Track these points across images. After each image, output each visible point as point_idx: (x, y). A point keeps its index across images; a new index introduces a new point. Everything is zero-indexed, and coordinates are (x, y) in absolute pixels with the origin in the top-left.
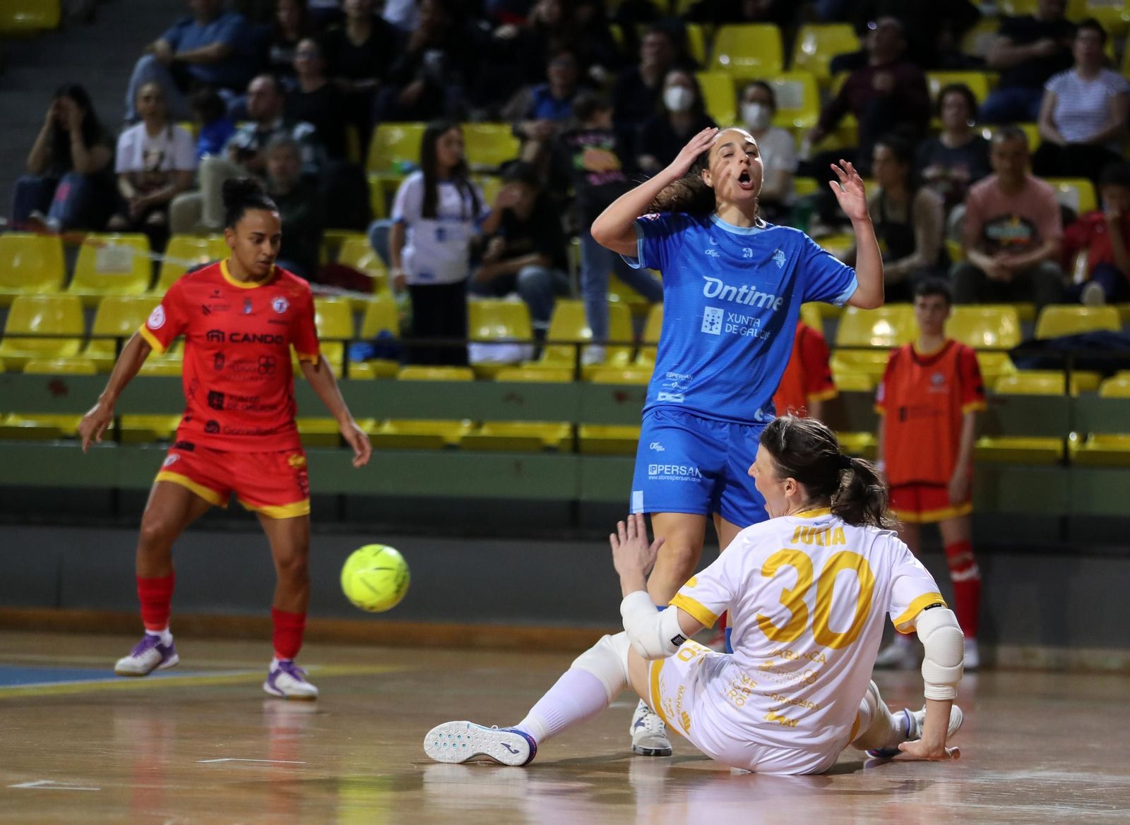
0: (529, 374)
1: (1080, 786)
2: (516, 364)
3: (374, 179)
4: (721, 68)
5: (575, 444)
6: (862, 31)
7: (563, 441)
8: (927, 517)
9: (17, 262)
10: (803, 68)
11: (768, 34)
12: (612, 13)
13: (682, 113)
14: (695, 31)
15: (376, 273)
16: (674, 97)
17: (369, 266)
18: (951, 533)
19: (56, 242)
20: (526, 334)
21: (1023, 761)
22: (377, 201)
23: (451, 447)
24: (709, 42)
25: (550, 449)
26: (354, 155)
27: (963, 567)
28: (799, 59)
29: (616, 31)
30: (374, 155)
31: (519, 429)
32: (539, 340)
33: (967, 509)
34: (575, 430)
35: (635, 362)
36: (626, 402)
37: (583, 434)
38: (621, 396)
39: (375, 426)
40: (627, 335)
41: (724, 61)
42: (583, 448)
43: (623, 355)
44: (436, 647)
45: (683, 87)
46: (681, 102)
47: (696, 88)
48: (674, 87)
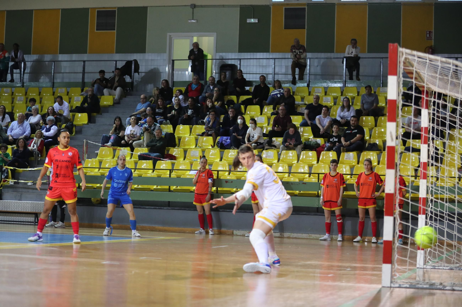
1: (321, 265)
3: (176, 136)
4: (248, 114)
5: (217, 192)
7: (214, 190)
8: (332, 209)
9: (104, 153)
10: (264, 114)
11: (258, 107)
13: (241, 124)
14: (242, 107)
18: (337, 212)
19: (111, 149)
21: (309, 259)
24: (245, 109)
27: (339, 220)
28: (264, 112)
33: (342, 207)
34: (217, 189)
35: (229, 174)
36: (228, 183)
37: (219, 189)
38: (227, 181)
39: (176, 188)
40: (227, 169)
41: (248, 113)
42: (219, 192)
43: (227, 173)
44: (188, 233)
45: (241, 119)
46: (240, 122)
47: (243, 119)
48: (239, 119)
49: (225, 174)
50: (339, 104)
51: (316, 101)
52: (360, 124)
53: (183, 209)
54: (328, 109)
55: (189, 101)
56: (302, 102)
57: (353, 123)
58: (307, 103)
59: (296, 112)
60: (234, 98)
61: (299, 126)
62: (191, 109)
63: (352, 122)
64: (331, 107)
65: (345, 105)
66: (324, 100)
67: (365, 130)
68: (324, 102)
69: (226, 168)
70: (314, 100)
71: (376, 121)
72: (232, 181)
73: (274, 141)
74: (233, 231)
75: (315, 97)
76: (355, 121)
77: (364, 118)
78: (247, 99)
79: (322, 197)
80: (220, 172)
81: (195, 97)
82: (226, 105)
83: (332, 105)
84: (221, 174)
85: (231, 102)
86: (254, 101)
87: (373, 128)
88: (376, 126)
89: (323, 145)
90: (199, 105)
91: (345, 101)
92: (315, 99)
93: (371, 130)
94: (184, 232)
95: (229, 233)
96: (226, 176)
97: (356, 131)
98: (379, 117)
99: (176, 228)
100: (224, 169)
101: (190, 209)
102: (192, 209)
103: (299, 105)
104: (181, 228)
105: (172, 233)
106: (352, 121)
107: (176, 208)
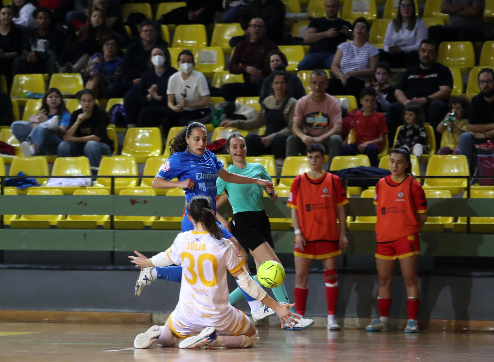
0: (89, 192)
2: (83, 187)
3: (14, 100)
4: (178, 45)
5: (112, 225)
6: (245, 27)
7: (106, 222)
8: (319, 257)
10: (216, 44)
11: (200, 29)
12: (125, 20)
13: (160, 67)
14: (165, 28)
15: (16, 145)
16: (156, 60)
17: (12, 142)
20: (88, 173)
22: (16, 111)
23: (53, 227)
24: (172, 33)
25: (100, 227)
26: (5, 90)
27: (332, 281)
29: (127, 28)
30: (13, 89)
31: (86, 218)
32: (94, 175)
34: (112, 218)
35: (139, 184)
36: (136, 204)
37: (115, 220)
38: (133, 200)
39: (17, 218)
40: (134, 173)
41: (179, 41)
42: (116, 226)
43: (134, 182)
44: (48, 322)
45: (160, 54)
46: (159, 62)
47: (167, 56)
48: (155, 55)
49: (128, 183)
50: (389, 17)
51: (332, 12)
52: (439, 60)
53: (34, 266)
54: (367, 24)
55: (41, 18)
56: (303, 15)
57: (425, 57)
58: (314, 15)
59: (290, 37)
60: (146, 9)
61: (297, 69)
62: (44, 38)
63: (422, 55)
64: (372, 21)
65: (404, 14)
66: (354, 7)
67: (453, 73)
68: (355, 11)
69: (131, 171)
70: (328, 9)
71: (477, 52)
72: (145, 200)
73: (239, 105)
74: (151, 316)
75: (328, 4)
76: (430, 52)
77: (449, 47)
78: (175, 11)
79: (297, 232)
80: (117, 181)
81: (52, 11)
82: (127, 24)
83: (374, 19)
84: (119, 184)
85: (139, 19)
86: (190, 15)
87: (470, 69)
88: (477, 63)
89: (354, 111)
90: (65, 27)
91: (404, 5)
92: (329, 6)
93: (465, 74)
94: (39, 321)
95: (143, 320)
96: (131, 188)
97: (435, 75)
98: (483, 42)
99: (21, 312)
100: (127, 172)
101: (51, 267)
102: (55, 267)
103: (296, 20)
104: (31, 312)
105: (10, 324)
106: (424, 51)
107: (17, 266)
